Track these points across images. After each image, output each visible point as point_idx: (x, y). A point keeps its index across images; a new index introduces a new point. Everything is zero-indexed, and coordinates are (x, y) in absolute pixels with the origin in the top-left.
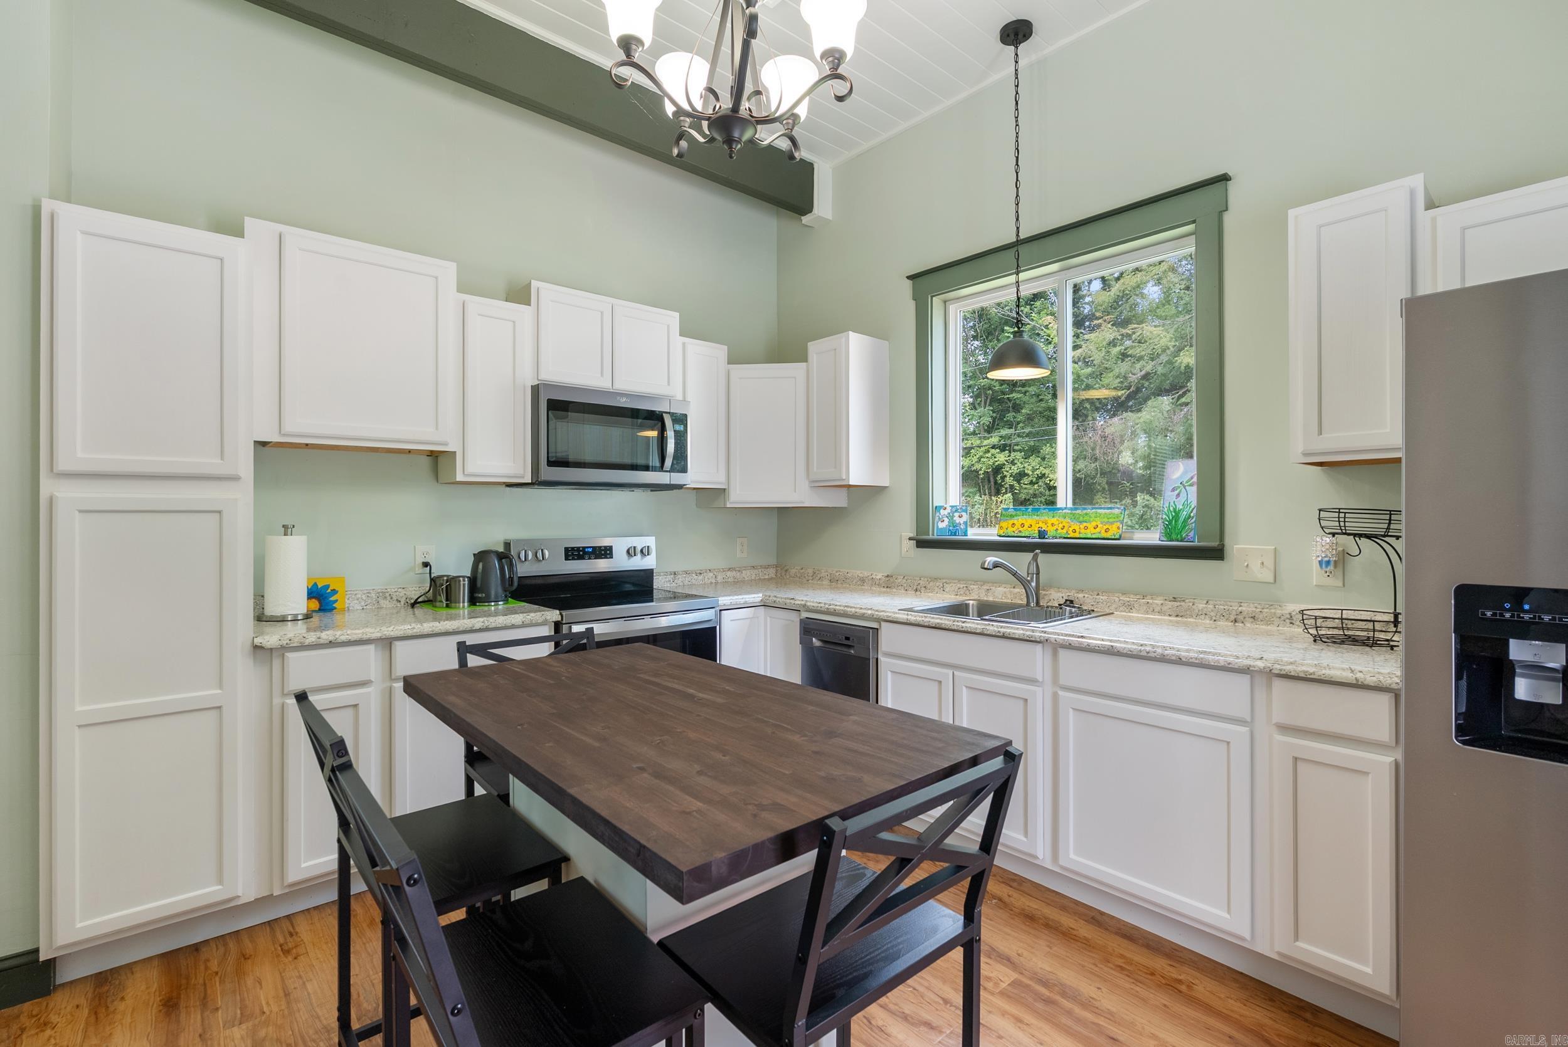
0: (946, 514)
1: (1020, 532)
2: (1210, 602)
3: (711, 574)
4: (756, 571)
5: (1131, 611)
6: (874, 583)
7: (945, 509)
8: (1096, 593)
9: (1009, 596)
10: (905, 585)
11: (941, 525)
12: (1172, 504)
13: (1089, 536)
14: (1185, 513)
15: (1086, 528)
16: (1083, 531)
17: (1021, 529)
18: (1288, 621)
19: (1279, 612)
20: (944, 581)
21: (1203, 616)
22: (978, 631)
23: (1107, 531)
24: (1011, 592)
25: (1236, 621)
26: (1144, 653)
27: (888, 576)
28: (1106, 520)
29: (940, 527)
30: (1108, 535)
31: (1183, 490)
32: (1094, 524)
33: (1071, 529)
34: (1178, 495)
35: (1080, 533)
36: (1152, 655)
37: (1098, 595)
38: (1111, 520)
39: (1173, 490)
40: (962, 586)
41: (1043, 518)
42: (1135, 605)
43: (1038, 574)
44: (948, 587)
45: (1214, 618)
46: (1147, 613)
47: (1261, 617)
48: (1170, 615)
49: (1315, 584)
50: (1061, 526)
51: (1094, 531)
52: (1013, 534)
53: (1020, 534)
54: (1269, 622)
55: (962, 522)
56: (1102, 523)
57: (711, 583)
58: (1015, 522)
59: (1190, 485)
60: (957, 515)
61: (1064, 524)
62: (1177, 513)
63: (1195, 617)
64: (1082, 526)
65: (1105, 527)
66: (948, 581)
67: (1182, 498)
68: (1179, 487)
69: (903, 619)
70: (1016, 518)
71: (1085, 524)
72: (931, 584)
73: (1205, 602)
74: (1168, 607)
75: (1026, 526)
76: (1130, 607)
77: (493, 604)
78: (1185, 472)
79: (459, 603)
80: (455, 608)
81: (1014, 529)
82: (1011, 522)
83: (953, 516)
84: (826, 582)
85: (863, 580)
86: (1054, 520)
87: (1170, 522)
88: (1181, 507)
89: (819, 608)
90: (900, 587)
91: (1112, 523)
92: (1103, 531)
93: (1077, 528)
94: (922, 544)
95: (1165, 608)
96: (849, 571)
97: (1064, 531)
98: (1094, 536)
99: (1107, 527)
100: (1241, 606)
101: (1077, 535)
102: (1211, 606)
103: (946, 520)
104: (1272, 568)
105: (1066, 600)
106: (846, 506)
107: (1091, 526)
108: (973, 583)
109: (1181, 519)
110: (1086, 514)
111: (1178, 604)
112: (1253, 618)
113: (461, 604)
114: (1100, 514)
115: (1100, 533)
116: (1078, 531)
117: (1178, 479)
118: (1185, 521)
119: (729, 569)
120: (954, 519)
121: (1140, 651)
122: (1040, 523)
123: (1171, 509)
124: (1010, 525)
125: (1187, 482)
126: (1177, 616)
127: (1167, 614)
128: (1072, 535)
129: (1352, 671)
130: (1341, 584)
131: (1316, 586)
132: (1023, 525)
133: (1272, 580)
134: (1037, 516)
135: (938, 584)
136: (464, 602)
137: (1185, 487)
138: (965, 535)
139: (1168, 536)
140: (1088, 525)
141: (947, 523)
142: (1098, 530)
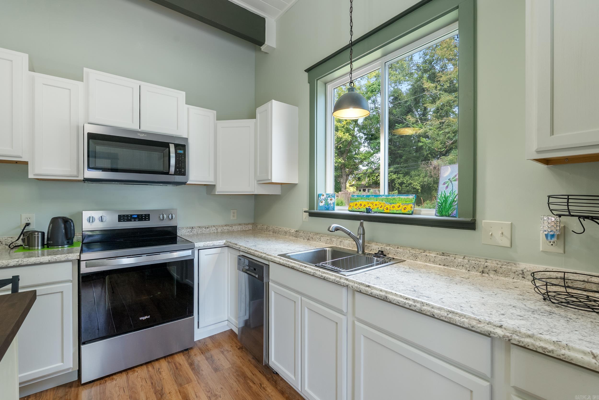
0: (324, 198)
1: (359, 208)
2: (466, 258)
3: (214, 228)
4: (241, 227)
5: (416, 260)
6: (291, 234)
7: (323, 195)
8: (397, 247)
9: (351, 246)
10: (303, 236)
11: (321, 204)
12: (443, 192)
13: (395, 212)
14: (451, 198)
15: (393, 207)
16: (392, 209)
17: (360, 207)
18: (520, 275)
19: (514, 269)
20: (321, 235)
21: (461, 267)
23: (405, 209)
25: (483, 272)
27: (296, 231)
28: (404, 202)
29: (320, 205)
30: (405, 212)
31: (450, 184)
32: (398, 205)
33: (385, 208)
34: (447, 187)
35: (390, 210)
37: (398, 248)
38: (407, 203)
39: (444, 184)
40: (329, 238)
41: (371, 201)
42: (419, 256)
43: (364, 234)
45: (468, 269)
46: (426, 261)
47: (501, 271)
48: (440, 265)
49: (541, 250)
50: (380, 205)
51: (398, 209)
52: (356, 210)
53: (359, 210)
54: (506, 275)
55: (332, 203)
56: (402, 204)
57: (214, 232)
58: (357, 203)
59: (454, 181)
60: (329, 199)
61: (382, 204)
62: (446, 198)
63: (455, 267)
64: (391, 206)
65: (404, 207)
66: (323, 236)
67: (449, 189)
68: (448, 182)
70: (358, 201)
71: (393, 205)
72: (315, 236)
73: (463, 257)
74: (439, 259)
76: (416, 257)
77: (60, 247)
78: (451, 173)
80: (32, 250)
81: (356, 207)
82: (355, 203)
83: (327, 200)
84: (271, 233)
85: (286, 233)
86: (377, 202)
87: (442, 204)
88: (449, 195)
91: (408, 204)
92: (403, 209)
93: (388, 207)
94: (312, 215)
95: (437, 260)
96: (280, 227)
97: (382, 209)
98: (397, 212)
99: (405, 206)
100: (486, 262)
101: (388, 211)
102: (466, 261)
103: (324, 202)
104: (509, 237)
105: (379, 251)
106: (280, 194)
107: (396, 206)
108: (334, 237)
109: (449, 202)
110: (394, 199)
111: (445, 257)
112: (495, 271)
113: (36, 247)
114: (402, 199)
115: (401, 210)
116: (389, 209)
117: (447, 177)
118: (451, 203)
119: (226, 225)
121: (405, 303)
122: (370, 204)
123: (443, 196)
124: (355, 205)
125: (453, 179)
126: (444, 265)
127: (438, 263)
128: (386, 211)
130: (562, 251)
131: (542, 251)
132: (361, 205)
133: (508, 245)
134: (368, 199)
135: (318, 237)
137: (451, 182)
138: (333, 210)
139: (441, 212)
140: (394, 205)
141: (324, 203)
142: (400, 208)
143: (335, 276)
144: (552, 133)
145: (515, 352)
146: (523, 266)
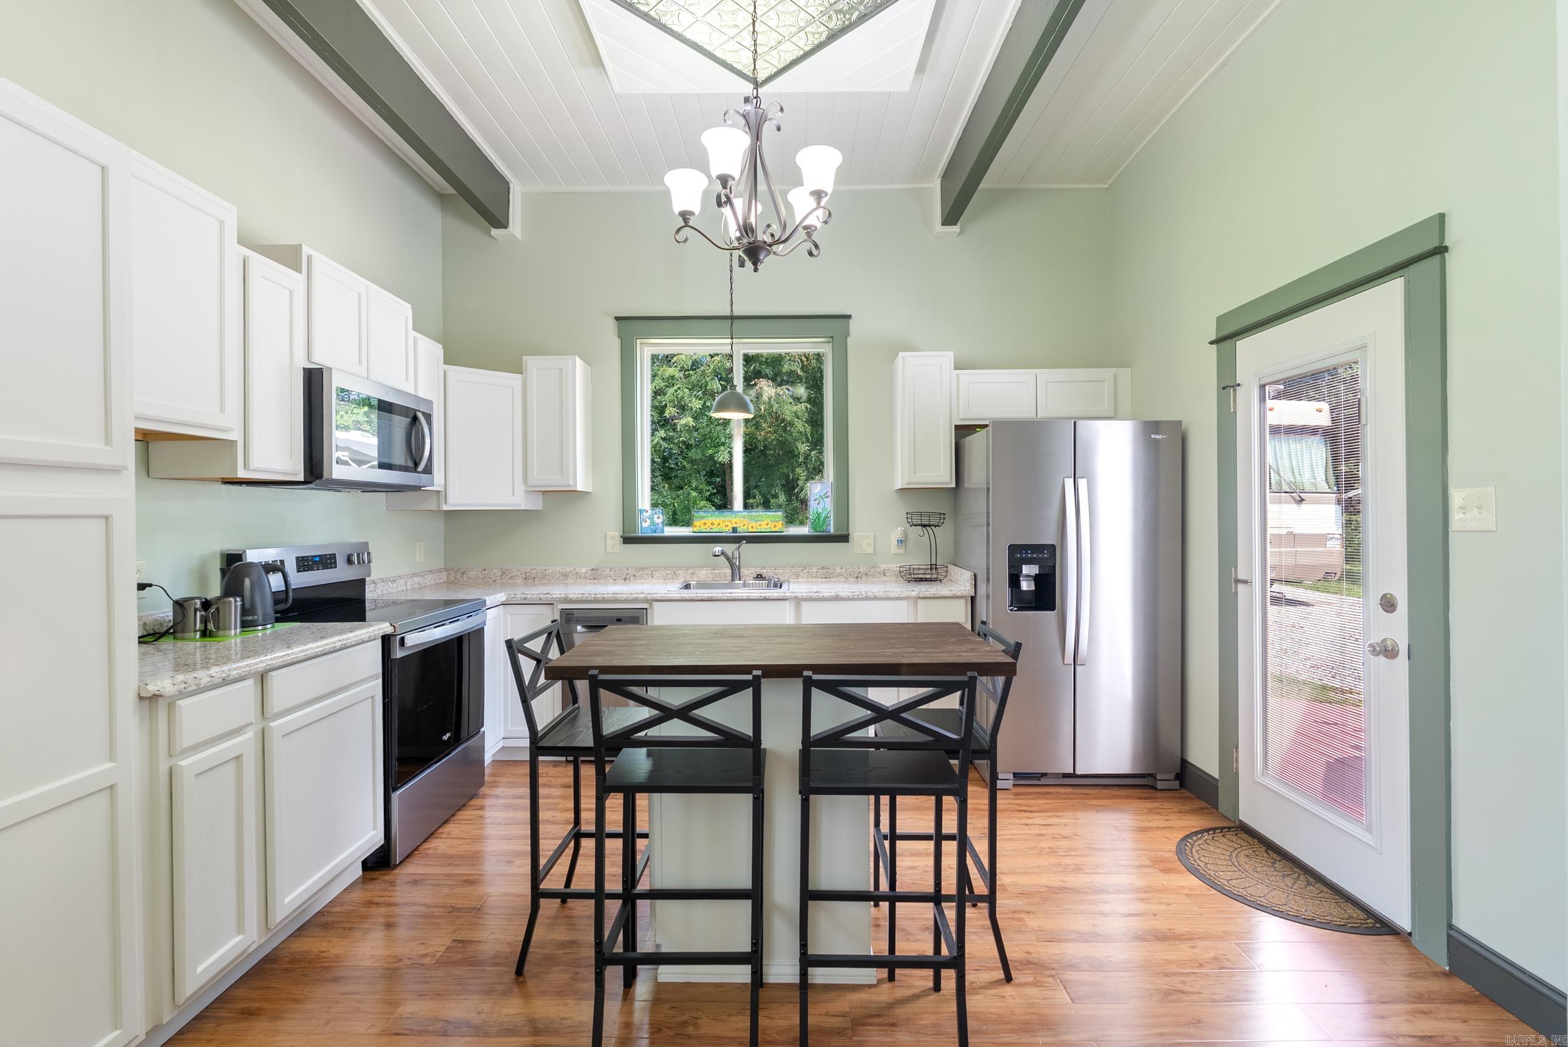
0: (648, 515)
1: (711, 528)
2: (842, 568)
5: (799, 578)
6: (578, 576)
7: (647, 512)
8: (772, 567)
10: (613, 576)
11: (645, 525)
12: (815, 508)
13: (764, 530)
14: (824, 515)
15: (760, 525)
16: (758, 527)
17: (712, 527)
18: (883, 574)
19: (879, 570)
20: (652, 569)
21: (841, 577)
22: (744, 598)
23: (775, 526)
24: (712, 573)
25: (857, 577)
26: (856, 597)
27: (593, 570)
28: (773, 519)
30: (776, 530)
32: (766, 522)
33: (750, 526)
34: (819, 503)
36: (860, 597)
37: (776, 569)
38: (777, 520)
39: (815, 500)
40: (670, 572)
41: (728, 519)
42: (801, 574)
43: (739, 558)
44: (656, 574)
45: (846, 577)
46: (808, 578)
47: (869, 573)
48: (821, 577)
50: (742, 524)
51: (766, 527)
52: (706, 531)
53: (712, 531)
54: (873, 576)
55: (660, 523)
56: (771, 521)
58: (706, 521)
59: (827, 497)
60: (656, 516)
61: (745, 522)
62: (819, 515)
63: (836, 577)
64: (758, 524)
65: (774, 524)
66: (655, 569)
67: (822, 505)
68: (819, 499)
69: (678, 597)
71: (759, 523)
72: (640, 572)
73: (840, 568)
74: (820, 572)
75: (715, 525)
76: (797, 575)
78: (822, 490)
79: (230, 629)
82: (703, 521)
84: (519, 581)
86: (736, 520)
87: (815, 520)
88: (821, 511)
89: (584, 599)
90: (608, 578)
92: (772, 527)
93: (754, 525)
94: (627, 540)
95: (819, 574)
96: (547, 568)
97: (745, 527)
98: (767, 531)
99: (775, 524)
100: (859, 569)
101: (755, 530)
102: (844, 570)
103: (648, 520)
104: (873, 545)
105: (758, 575)
106: (540, 508)
107: (764, 523)
109: (822, 518)
110: (760, 515)
111: (826, 570)
112: (866, 574)
113: (233, 631)
114: (769, 516)
115: (770, 528)
116: (755, 527)
117: (817, 493)
118: (824, 519)
119: (414, 575)
120: (654, 519)
123: (815, 513)
124: (702, 524)
125: (824, 495)
128: (751, 530)
129: (951, 591)
130: (903, 552)
131: (894, 554)
132: (713, 524)
133: (873, 553)
134: (723, 517)
136: (236, 628)
137: (822, 499)
138: (663, 532)
139: (815, 529)
140: (762, 523)
141: (649, 523)
142: (769, 526)
143: (777, 593)
144: (915, 473)
145: (920, 602)
146: (883, 567)
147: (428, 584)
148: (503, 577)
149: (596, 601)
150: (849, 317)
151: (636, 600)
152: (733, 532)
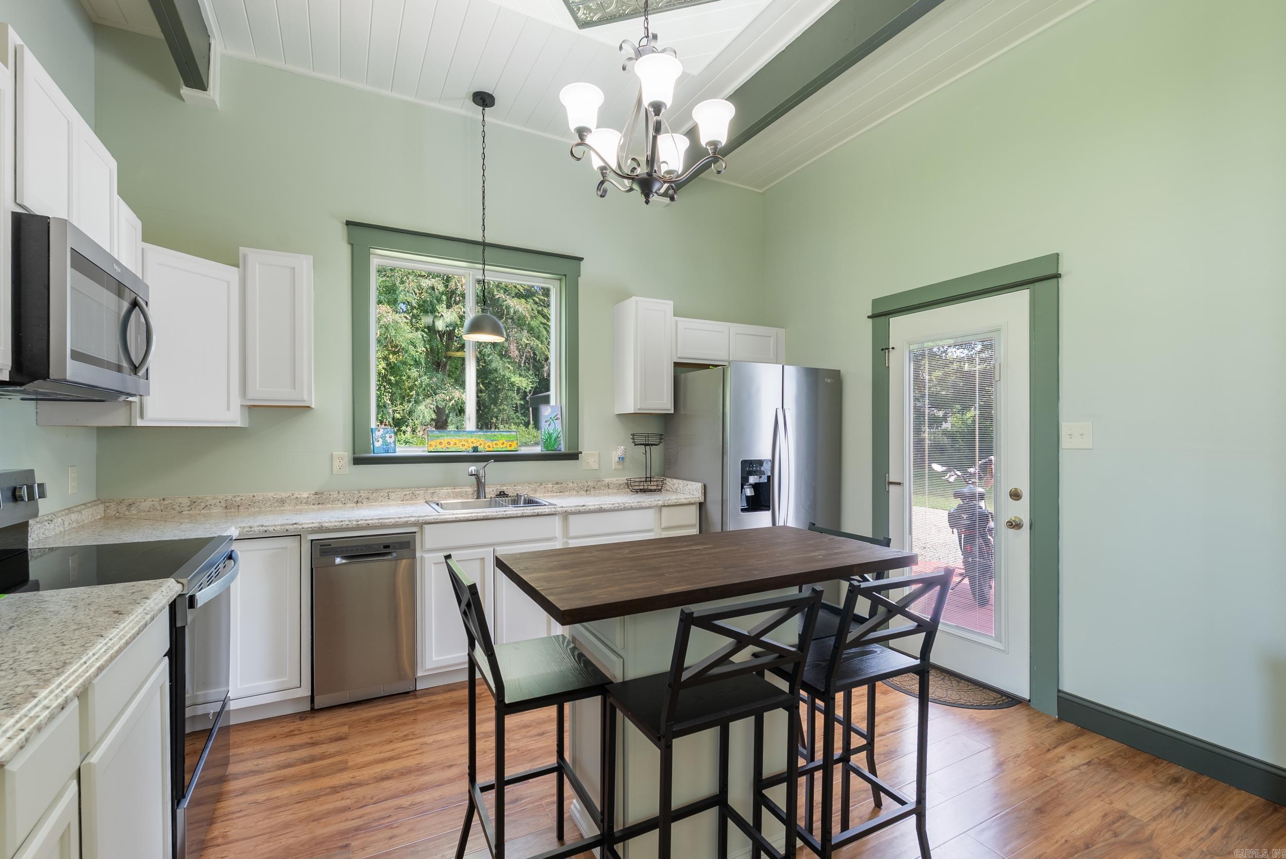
0: (380, 435)
1: (448, 448)
2: (574, 482)
6: (302, 501)
7: (379, 430)
8: (513, 485)
9: (452, 495)
10: (342, 499)
11: (377, 444)
12: (546, 429)
13: (500, 449)
14: (555, 435)
15: (496, 444)
16: (495, 446)
17: (448, 446)
20: (388, 491)
23: (510, 446)
24: (453, 492)
25: (587, 491)
26: (616, 508)
27: (316, 494)
28: (508, 439)
29: (376, 446)
30: (512, 449)
31: (552, 422)
32: (501, 442)
33: (486, 445)
34: (549, 425)
35: (493, 448)
36: (620, 508)
37: (515, 486)
38: (511, 439)
39: (546, 422)
40: (408, 493)
41: (464, 438)
44: (393, 496)
45: (578, 491)
47: (597, 487)
48: (557, 492)
49: (613, 468)
50: (479, 443)
51: (502, 446)
52: (442, 450)
54: (599, 489)
55: (392, 442)
56: (506, 441)
58: (442, 441)
59: (556, 419)
60: (388, 435)
61: (481, 442)
62: (550, 435)
63: (569, 491)
64: (494, 444)
65: (509, 444)
66: (391, 490)
67: (552, 427)
68: (549, 420)
70: (442, 438)
71: (495, 442)
72: (375, 495)
73: (572, 483)
74: (556, 488)
75: (452, 444)
78: (552, 412)
81: (442, 446)
82: (439, 441)
83: (385, 437)
86: (473, 440)
87: (547, 440)
88: (552, 432)
89: (343, 527)
91: (512, 441)
92: (508, 446)
93: (490, 444)
94: (358, 461)
95: (554, 489)
97: (482, 447)
98: (503, 450)
99: (510, 443)
100: (588, 483)
101: (491, 449)
102: (575, 485)
103: (380, 439)
104: (598, 462)
105: (500, 493)
107: (500, 443)
108: (416, 489)
109: (553, 438)
110: (495, 435)
111: (561, 485)
112: (594, 488)
114: (504, 435)
115: (506, 447)
116: (491, 446)
117: (548, 415)
118: (555, 439)
120: (386, 439)
121: (615, 507)
122: (463, 441)
123: (547, 433)
124: (437, 443)
125: (554, 417)
128: (488, 449)
130: (622, 467)
131: (615, 469)
132: (449, 443)
133: (599, 468)
134: (459, 436)
135: (382, 494)
137: (553, 420)
138: (395, 452)
139: (547, 448)
140: (497, 442)
141: (382, 443)
142: (505, 445)
144: (645, 401)
146: (607, 480)
147: (86, 521)
148: (192, 507)
149: (359, 528)
150: (581, 259)
151: (406, 524)
152: (474, 452)
